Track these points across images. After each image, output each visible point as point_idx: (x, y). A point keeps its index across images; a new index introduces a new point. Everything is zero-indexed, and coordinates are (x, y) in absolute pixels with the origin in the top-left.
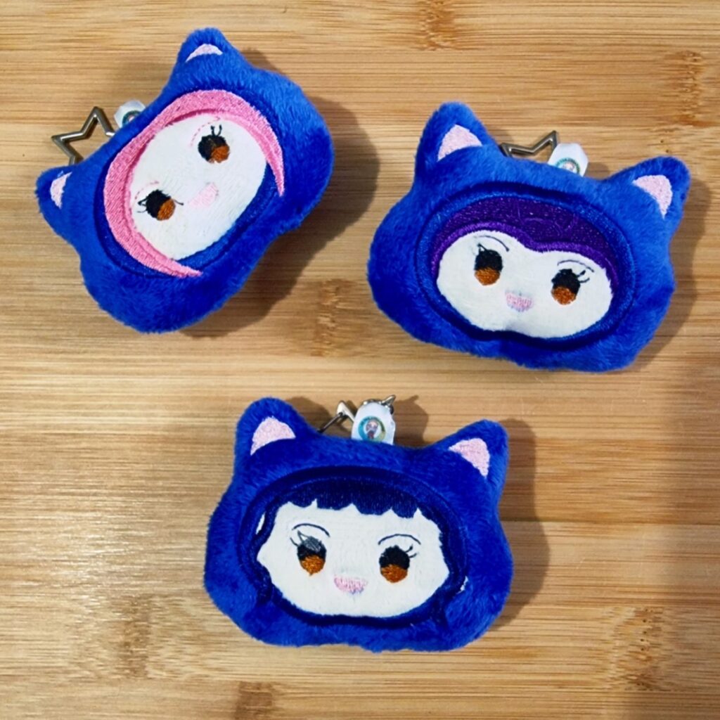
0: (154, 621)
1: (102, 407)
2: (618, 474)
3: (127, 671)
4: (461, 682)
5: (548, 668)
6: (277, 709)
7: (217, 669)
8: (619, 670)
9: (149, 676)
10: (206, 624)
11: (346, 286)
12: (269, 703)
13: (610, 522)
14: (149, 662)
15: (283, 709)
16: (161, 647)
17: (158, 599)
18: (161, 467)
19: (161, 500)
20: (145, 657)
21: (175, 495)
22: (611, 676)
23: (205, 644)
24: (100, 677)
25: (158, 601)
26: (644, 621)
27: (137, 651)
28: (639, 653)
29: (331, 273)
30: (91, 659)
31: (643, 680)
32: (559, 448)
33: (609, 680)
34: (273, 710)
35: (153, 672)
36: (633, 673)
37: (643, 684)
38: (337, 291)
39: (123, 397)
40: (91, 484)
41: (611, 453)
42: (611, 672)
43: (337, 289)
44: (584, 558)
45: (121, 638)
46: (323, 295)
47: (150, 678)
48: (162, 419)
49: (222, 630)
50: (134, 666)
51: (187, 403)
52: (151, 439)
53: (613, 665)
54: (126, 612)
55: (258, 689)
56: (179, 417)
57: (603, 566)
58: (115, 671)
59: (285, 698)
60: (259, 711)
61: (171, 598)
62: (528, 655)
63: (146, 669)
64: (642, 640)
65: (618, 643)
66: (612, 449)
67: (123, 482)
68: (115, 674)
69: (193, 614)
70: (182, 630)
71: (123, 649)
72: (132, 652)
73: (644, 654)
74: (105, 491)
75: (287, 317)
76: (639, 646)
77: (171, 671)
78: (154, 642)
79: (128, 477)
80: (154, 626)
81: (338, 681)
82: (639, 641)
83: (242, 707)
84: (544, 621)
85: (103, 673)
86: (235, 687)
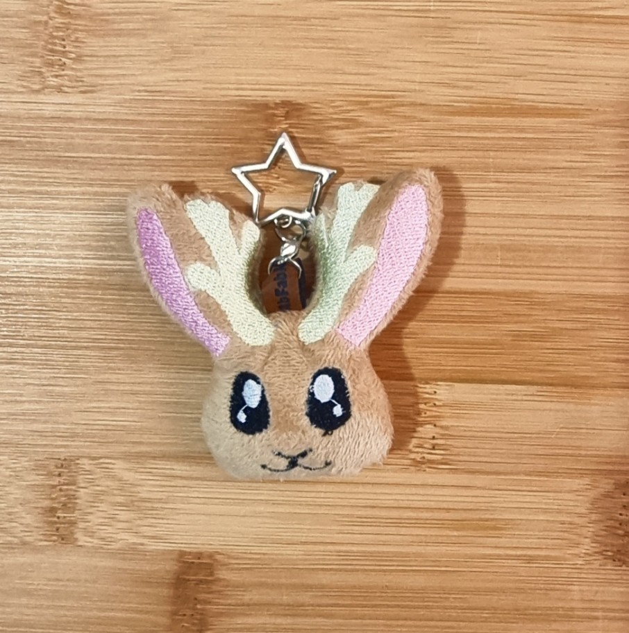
0: (82, 485)
1: (15, 246)
2: (605, 334)
3: (55, 538)
4: (417, 555)
5: (515, 542)
6: (219, 580)
7: (153, 537)
8: (594, 545)
9: (80, 544)
10: (139, 489)
11: (297, 110)
12: (212, 574)
13: (593, 387)
14: (78, 528)
15: (224, 579)
16: (91, 513)
17: (85, 461)
18: (85, 316)
19: (88, 352)
20: (73, 523)
21: (104, 348)
22: (584, 551)
23: (139, 509)
24: (24, 543)
25: (86, 464)
26: (624, 494)
27: (64, 517)
28: (615, 528)
29: (281, 94)
30: (14, 524)
31: (618, 556)
32: (539, 304)
33: (582, 555)
34: (214, 580)
35: (82, 539)
36: (608, 549)
37: (619, 560)
38: (287, 116)
39: (38, 234)
40: (6, 333)
41: (598, 309)
42: (586, 547)
43: (287, 112)
44: (562, 426)
45: (47, 503)
46: (270, 119)
47: (81, 546)
48: (84, 261)
49: (159, 496)
50: (62, 532)
51: (112, 243)
52: (72, 284)
53: (587, 540)
54: (50, 475)
55: (199, 558)
56: (105, 259)
57: (581, 434)
58: (41, 537)
59: (228, 569)
60: (201, 581)
61: (101, 461)
62: (495, 528)
63: (75, 536)
64: (621, 514)
65: (594, 517)
66: (599, 306)
67: (42, 332)
68: (41, 540)
69: (125, 478)
70: (114, 495)
71: (49, 514)
72: (58, 518)
73: (623, 530)
74: (22, 342)
75: (229, 145)
76: (617, 520)
77: (103, 539)
78: (83, 507)
79: (49, 327)
80: (81, 490)
81: (289, 551)
82: (618, 516)
83: (181, 577)
84: (514, 493)
85: (27, 539)
86: (173, 557)
